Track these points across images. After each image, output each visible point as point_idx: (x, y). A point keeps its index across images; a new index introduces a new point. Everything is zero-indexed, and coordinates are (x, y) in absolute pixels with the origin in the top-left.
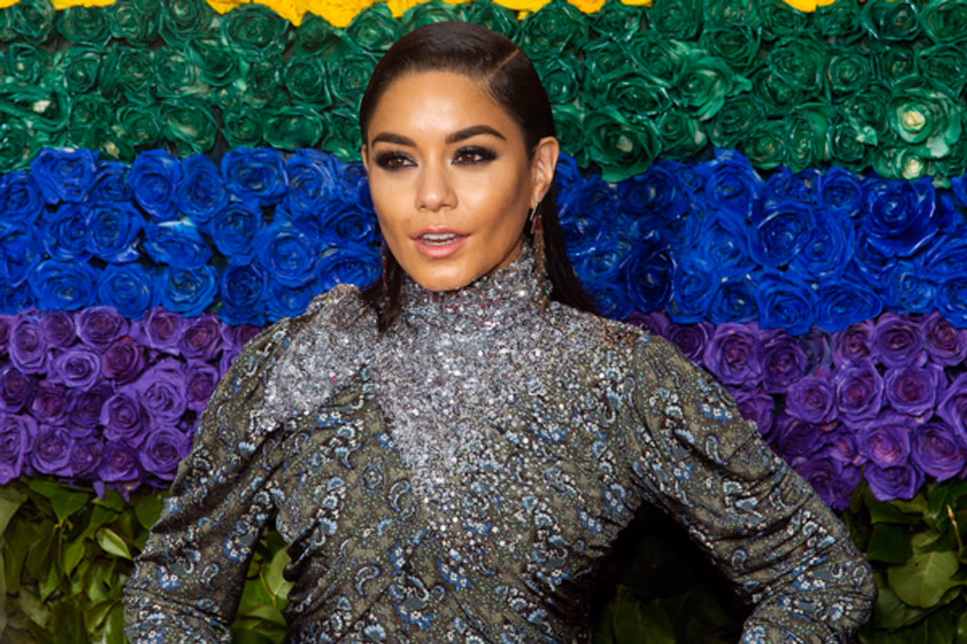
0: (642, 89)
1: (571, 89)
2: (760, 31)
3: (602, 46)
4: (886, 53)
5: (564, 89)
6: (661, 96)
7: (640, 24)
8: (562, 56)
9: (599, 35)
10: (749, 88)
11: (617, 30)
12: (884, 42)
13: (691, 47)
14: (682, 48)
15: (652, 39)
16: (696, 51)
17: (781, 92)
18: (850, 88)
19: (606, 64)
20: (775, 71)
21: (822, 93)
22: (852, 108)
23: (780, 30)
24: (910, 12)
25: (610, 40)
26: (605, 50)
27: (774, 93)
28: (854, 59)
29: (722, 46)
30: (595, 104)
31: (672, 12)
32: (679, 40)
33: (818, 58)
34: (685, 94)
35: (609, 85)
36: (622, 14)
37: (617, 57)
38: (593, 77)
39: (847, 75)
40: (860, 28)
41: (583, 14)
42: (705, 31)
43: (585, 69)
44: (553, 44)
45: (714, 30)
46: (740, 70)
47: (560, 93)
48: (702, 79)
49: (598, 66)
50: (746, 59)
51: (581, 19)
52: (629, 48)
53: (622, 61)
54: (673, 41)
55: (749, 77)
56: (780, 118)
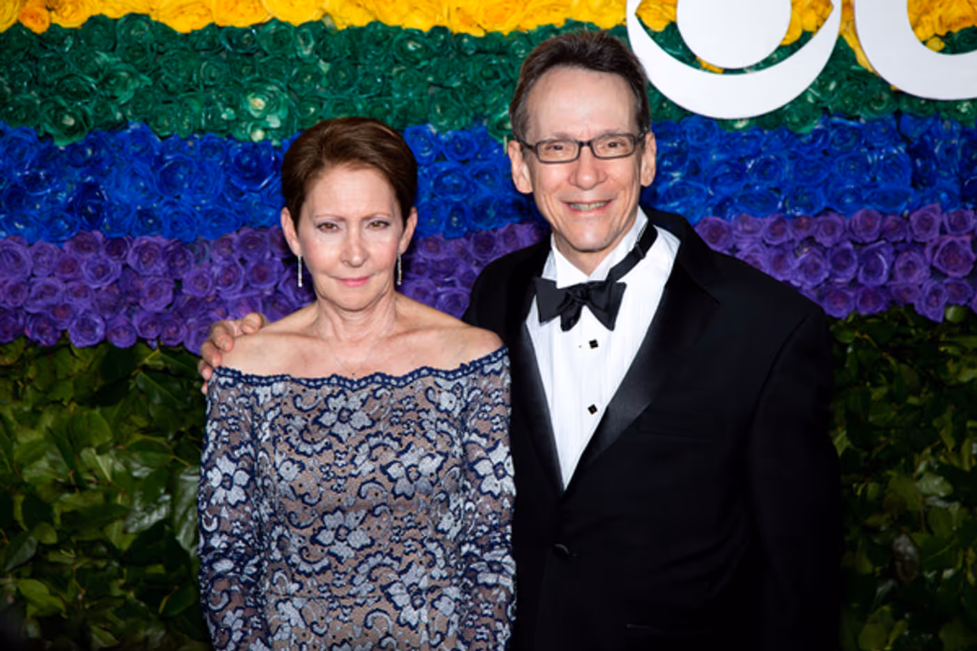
0: (78, 85)
1: (29, 84)
2: (155, 45)
3: (47, 55)
4: (238, 61)
5: (25, 84)
6: (91, 89)
7: (74, 41)
8: (22, 61)
9: (46, 48)
10: (150, 83)
11: (59, 45)
12: (237, 54)
13: (110, 56)
14: (104, 57)
15: (83, 51)
16: (114, 60)
17: (171, 86)
18: (215, 82)
19: (54, 67)
20: (166, 73)
21: (198, 86)
22: (217, 96)
23: (168, 45)
24: (252, 34)
25: (54, 51)
26: (51, 58)
27: (166, 86)
28: (218, 64)
29: (131, 56)
30: (46, 93)
31: (96, 33)
32: (101, 51)
33: (193, 63)
34: (107, 86)
35: (56, 83)
36: (61, 34)
37: (60, 63)
38: (44, 76)
39: (213, 74)
40: (220, 45)
41: (35, 34)
42: (118, 46)
43: (37, 70)
44: (15, 53)
45: (126, 45)
46: (144, 72)
47: (21, 87)
48: (119, 78)
49: (47, 69)
50: (147, 65)
51: (34, 37)
52: (67, 56)
53: (62, 66)
54: (97, 52)
55: (149, 76)
56: (170, 102)
